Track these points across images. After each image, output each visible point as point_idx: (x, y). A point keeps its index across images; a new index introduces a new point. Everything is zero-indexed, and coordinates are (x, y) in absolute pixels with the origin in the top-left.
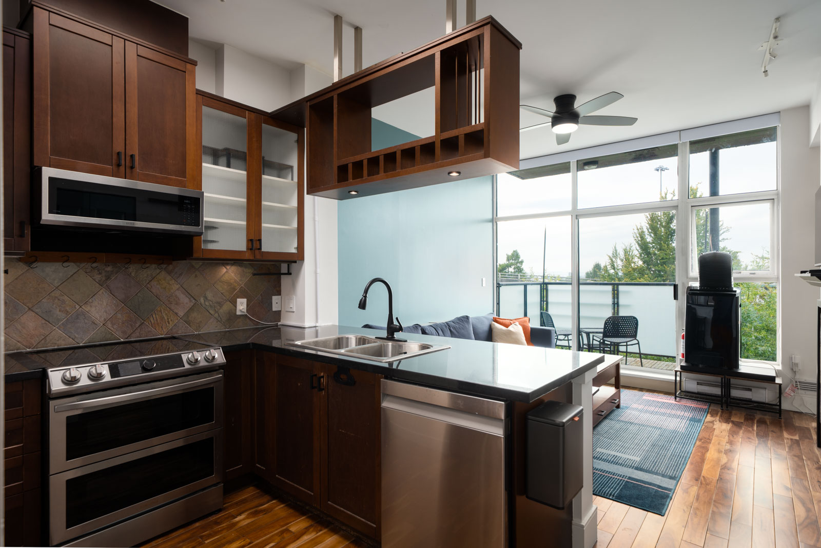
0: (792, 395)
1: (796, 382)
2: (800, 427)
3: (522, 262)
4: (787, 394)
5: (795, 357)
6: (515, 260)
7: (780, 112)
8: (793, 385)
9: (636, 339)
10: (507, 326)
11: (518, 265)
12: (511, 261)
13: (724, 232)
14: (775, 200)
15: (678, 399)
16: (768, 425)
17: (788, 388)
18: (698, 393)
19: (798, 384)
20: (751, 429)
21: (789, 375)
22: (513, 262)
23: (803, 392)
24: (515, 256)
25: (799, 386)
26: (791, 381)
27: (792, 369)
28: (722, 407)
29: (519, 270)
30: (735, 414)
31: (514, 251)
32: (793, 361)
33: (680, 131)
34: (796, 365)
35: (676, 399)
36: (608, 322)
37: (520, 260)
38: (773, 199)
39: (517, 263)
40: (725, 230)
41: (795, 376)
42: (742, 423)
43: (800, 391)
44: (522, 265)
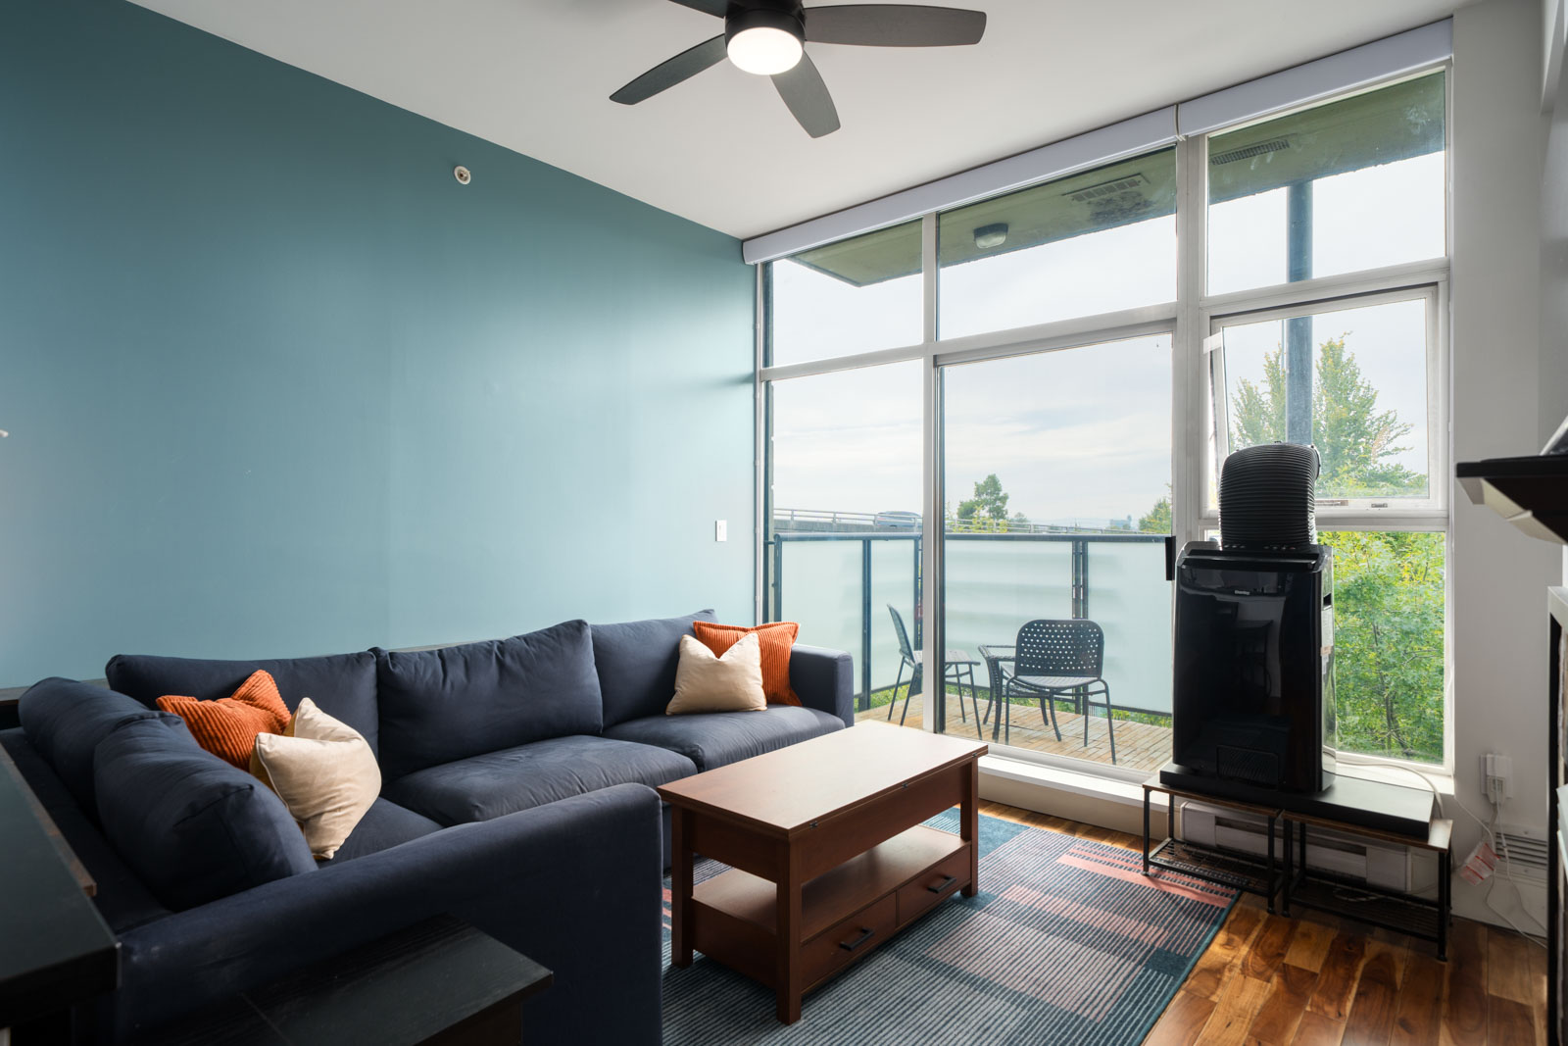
0: (1485, 875)
1: (1498, 835)
2: (1500, 1000)
3: (1004, 499)
4: (1469, 873)
5: (1493, 759)
6: (991, 494)
7: (1452, 16)
8: (1487, 845)
9: (1099, 679)
10: (719, 648)
11: (998, 503)
12: (984, 496)
13: (1398, 435)
14: (1440, 285)
15: (1152, 870)
16: (1394, 991)
17: (1473, 855)
18: (1220, 849)
19: (1504, 842)
20: (1331, 1010)
21: (1476, 810)
22: (988, 497)
23: (1520, 868)
24: (992, 486)
25: (1506, 850)
26: (1483, 833)
27: (1486, 796)
28: (1271, 904)
29: (998, 513)
30: (1306, 935)
31: (989, 477)
32: (1489, 773)
33: (1177, 104)
34: (1499, 783)
35: (1146, 869)
36: (1026, 636)
37: (1001, 494)
38: (1435, 284)
39: (995, 500)
40: (1399, 430)
41: (1494, 817)
42: (1314, 975)
43: (1509, 865)
44: (1004, 503)
